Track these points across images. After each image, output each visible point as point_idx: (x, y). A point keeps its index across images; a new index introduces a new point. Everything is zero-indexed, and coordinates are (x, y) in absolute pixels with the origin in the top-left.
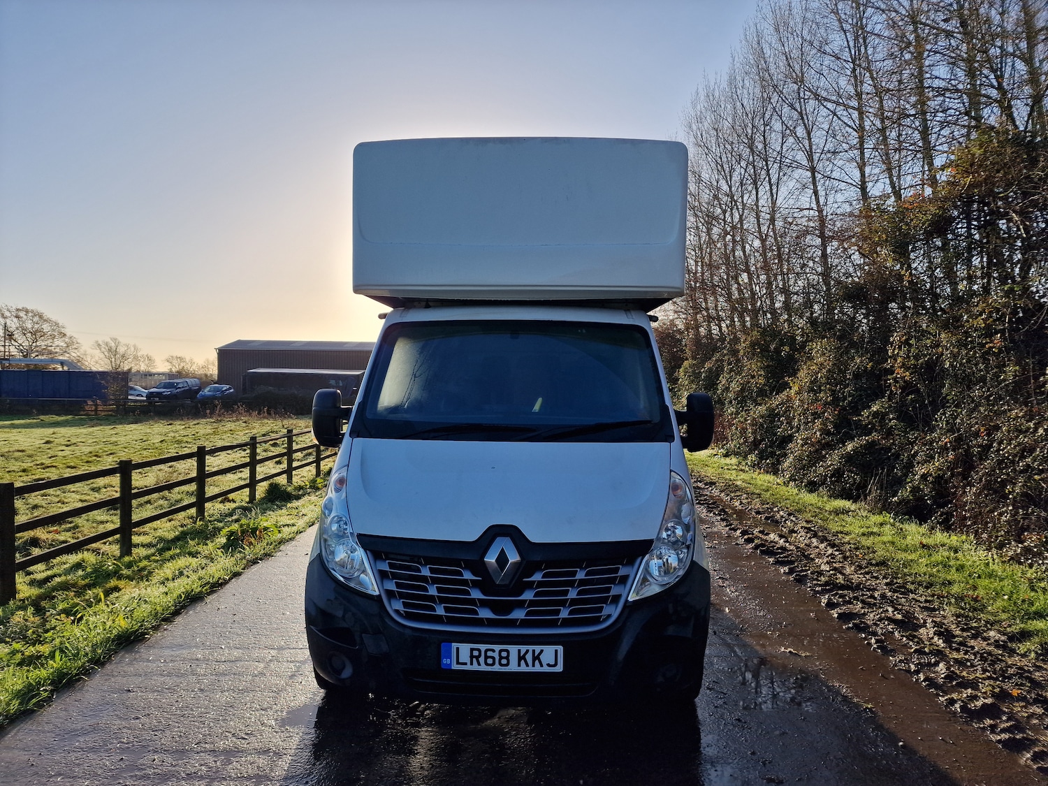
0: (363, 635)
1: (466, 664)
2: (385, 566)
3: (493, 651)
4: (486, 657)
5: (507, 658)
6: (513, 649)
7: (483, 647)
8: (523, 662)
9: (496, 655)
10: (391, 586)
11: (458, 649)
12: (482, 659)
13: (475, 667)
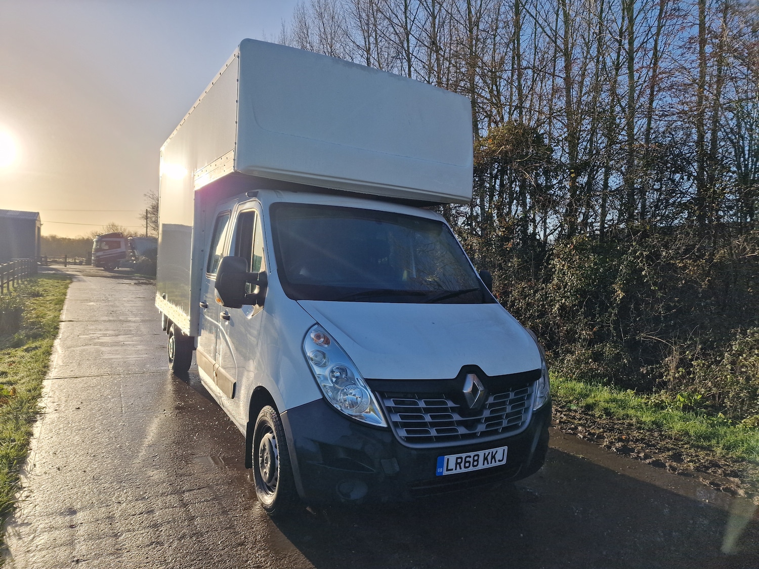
0: (382, 461)
1: (452, 470)
2: (390, 403)
3: (470, 457)
4: (466, 462)
5: (477, 461)
6: (481, 453)
7: (464, 455)
8: (486, 461)
9: (471, 460)
10: (397, 418)
11: (448, 459)
12: (462, 465)
13: (458, 471)
